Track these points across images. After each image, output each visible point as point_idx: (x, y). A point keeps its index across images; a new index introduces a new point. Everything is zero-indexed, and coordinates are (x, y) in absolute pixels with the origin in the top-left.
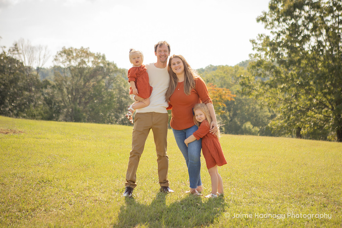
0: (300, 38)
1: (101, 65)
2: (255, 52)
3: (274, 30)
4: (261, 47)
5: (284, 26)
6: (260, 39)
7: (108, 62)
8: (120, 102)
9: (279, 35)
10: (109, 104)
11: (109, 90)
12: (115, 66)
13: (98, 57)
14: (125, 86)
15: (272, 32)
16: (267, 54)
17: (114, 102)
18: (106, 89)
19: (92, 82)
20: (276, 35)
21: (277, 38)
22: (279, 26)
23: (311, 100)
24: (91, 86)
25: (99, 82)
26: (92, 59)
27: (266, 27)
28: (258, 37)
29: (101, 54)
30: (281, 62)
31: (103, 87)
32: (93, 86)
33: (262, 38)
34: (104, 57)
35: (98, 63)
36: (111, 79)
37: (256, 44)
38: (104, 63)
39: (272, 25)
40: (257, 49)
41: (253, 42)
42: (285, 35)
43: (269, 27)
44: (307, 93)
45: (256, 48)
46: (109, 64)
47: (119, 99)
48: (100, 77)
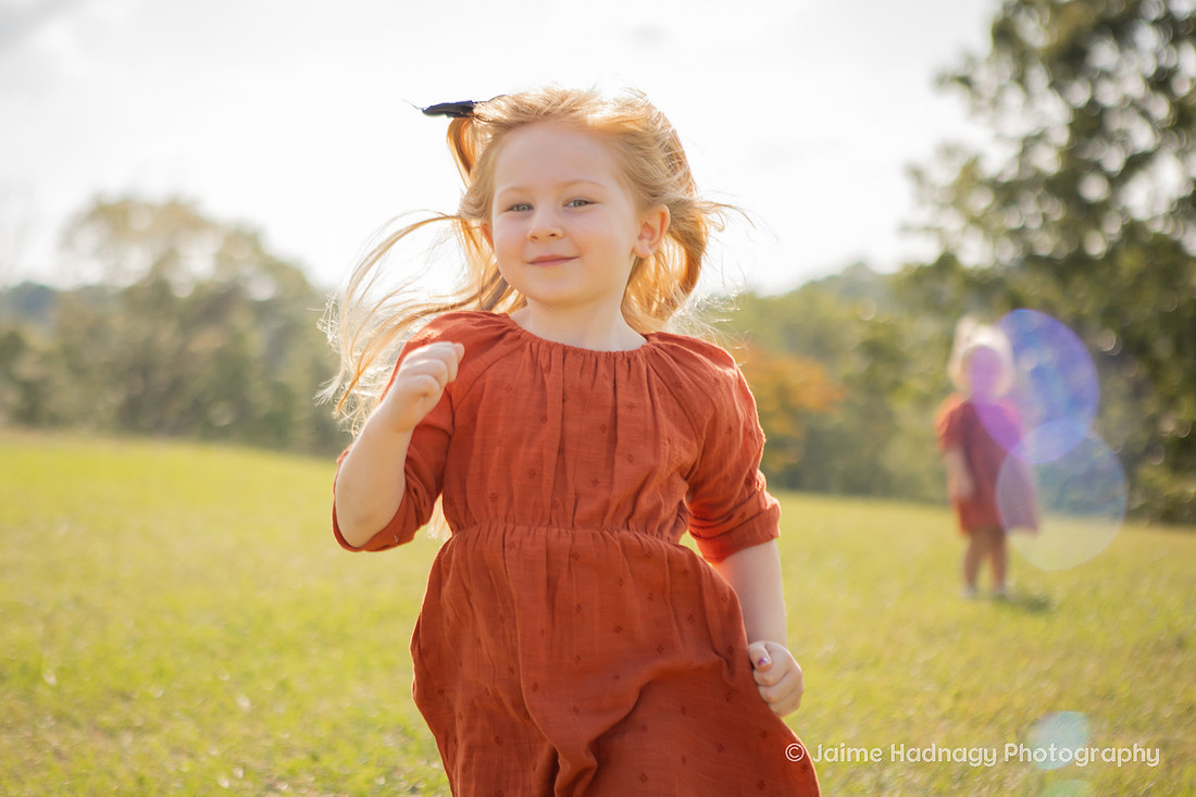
2: (924, 215)
3: (1009, 127)
4: (947, 199)
6: (946, 165)
15: (997, 135)
16: (973, 223)
19: (207, 341)
20: (1015, 146)
21: (1022, 162)
24: (205, 358)
25: (238, 337)
28: (939, 154)
30: (1032, 260)
33: (957, 161)
36: (284, 331)
37: (931, 184)
40: (936, 205)
41: (917, 174)
42: (1050, 150)
45: (932, 202)
48: (241, 320)
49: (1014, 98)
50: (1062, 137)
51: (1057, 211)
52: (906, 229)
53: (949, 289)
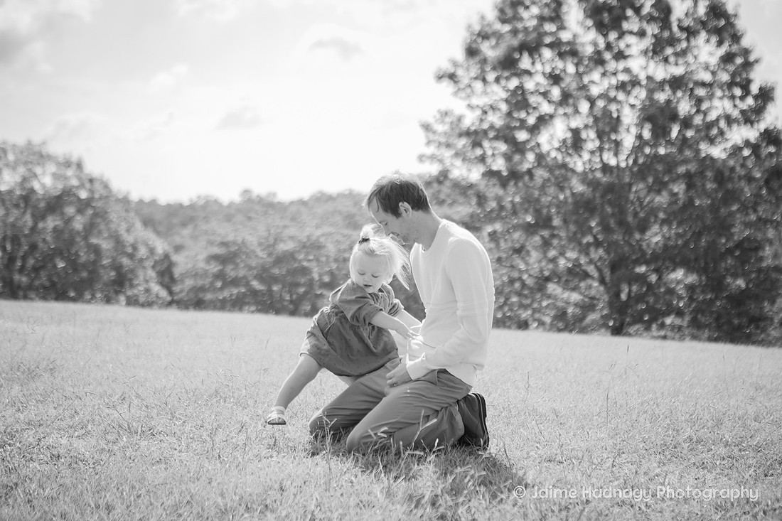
0: (531, 121)
1: (75, 182)
2: (431, 150)
3: (475, 101)
4: (443, 140)
5: (498, 93)
6: (443, 122)
7: (89, 177)
8: (118, 268)
9: (485, 112)
10: (91, 272)
11: (94, 241)
12: (106, 186)
13: (67, 164)
14: (128, 231)
15: (469, 105)
16: (457, 155)
17: (103, 266)
18: (86, 238)
19: (51, 223)
20: (479, 112)
21: (482, 120)
22: (485, 93)
23: (553, 260)
24: (49, 231)
25: (68, 221)
26: (52, 168)
27: (455, 94)
28: (438, 116)
29: (74, 159)
30: (490, 174)
31: (78, 232)
32: (55, 229)
33: (448, 120)
34: (79, 166)
35: (66, 178)
36: (96, 215)
37: (434, 132)
38: (80, 179)
39: (468, 91)
40: (437, 144)
41: (427, 128)
42: (498, 114)
43: (463, 94)
44: (546, 244)
45: (434, 141)
46: (91, 181)
47: (114, 260)
48: (70, 210)
49: (478, 85)
50: (504, 107)
51: (503, 147)
52: (421, 158)
53: (446, 189)
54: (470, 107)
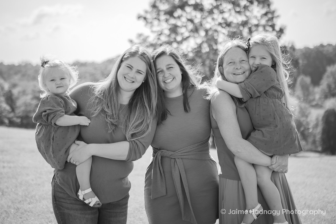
0: (179, 39)
3: (155, 29)
21: (158, 39)
27: (146, 25)
33: (141, 38)
39: (151, 24)
42: (165, 36)
50: (167, 32)
54: (152, 32)
